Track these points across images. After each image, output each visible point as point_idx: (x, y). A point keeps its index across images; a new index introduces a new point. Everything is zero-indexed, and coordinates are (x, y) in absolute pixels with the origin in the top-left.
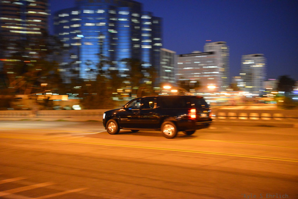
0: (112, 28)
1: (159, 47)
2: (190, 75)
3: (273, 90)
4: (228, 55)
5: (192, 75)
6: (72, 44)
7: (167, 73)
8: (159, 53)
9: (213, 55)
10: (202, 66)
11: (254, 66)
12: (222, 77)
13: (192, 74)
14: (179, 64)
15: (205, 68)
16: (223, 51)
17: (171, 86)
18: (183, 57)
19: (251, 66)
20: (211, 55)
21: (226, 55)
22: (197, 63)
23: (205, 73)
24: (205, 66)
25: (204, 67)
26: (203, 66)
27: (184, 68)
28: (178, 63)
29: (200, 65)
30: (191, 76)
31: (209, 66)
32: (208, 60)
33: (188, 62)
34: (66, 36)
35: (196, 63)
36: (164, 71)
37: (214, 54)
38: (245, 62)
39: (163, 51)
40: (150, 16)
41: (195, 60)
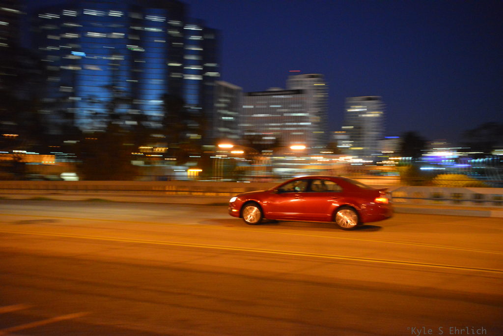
0: (134, 43)
1: (213, 79)
2: (263, 127)
3: (395, 155)
4: (327, 96)
5: (266, 127)
6: (62, 67)
7: (226, 121)
8: (212, 88)
9: (300, 95)
10: (282, 113)
11: (363, 115)
12: (314, 132)
13: (266, 125)
14: (246, 108)
15: (287, 116)
16: (318, 89)
17: (233, 144)
18: (251, 97)
19: (360, 115)
20: (298, 95)
21: (323, 96)
22: (275, 108)
23: (287, 124)
24: (287, 112)
25: (285, 115)
26: (285, 112)
27: (253, 114)
28: (244, 107)
29: (278, 110)
30: (264, 129)
31: (294, 112)
32: (292, 103)
33: (259, 104)
34: (53, 53)
35: (273, 108)
36: (220, 118)
37: (301, 93)
38: (350, 108)
39: (220, 86)
40: (200, 26)
41: (272, 102)
